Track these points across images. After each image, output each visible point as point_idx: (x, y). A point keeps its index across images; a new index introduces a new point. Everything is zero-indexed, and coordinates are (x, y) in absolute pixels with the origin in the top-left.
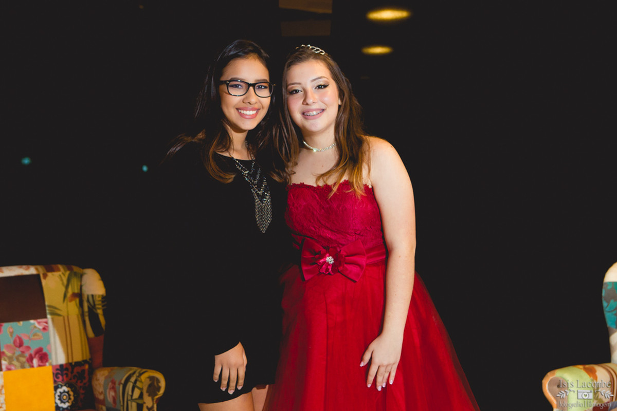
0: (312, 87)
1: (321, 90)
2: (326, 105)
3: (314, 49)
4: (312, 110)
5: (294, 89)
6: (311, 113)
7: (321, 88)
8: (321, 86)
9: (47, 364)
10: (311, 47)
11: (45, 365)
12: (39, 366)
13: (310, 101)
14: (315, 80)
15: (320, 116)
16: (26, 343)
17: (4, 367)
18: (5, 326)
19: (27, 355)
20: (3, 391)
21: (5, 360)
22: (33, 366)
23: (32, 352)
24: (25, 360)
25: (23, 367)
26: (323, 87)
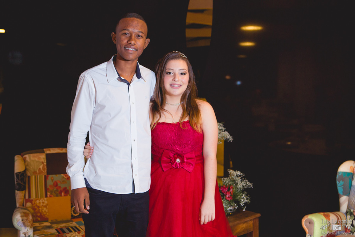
0: (179, 73)
1: (182, 75)
2: (183, 83)
3: (182, 54)
4: (176, 84)
5: (169, 71)
7: (182, 74)
8: (183, 73)
9: (68, 195)
10: (181, 53)
12: (64, 196)
13: (177, 80)
14: (181, 70)
15: (179, 88)
16: (59, 184)
17: (48, 196)
18: (50, 177)
19: (59, 190)
20: (47, 207)
21: (49, 192)
22: (61, 196)
23: (62, 189)
24: (58, 193)
25: (57, 196)
26: (183, 74)
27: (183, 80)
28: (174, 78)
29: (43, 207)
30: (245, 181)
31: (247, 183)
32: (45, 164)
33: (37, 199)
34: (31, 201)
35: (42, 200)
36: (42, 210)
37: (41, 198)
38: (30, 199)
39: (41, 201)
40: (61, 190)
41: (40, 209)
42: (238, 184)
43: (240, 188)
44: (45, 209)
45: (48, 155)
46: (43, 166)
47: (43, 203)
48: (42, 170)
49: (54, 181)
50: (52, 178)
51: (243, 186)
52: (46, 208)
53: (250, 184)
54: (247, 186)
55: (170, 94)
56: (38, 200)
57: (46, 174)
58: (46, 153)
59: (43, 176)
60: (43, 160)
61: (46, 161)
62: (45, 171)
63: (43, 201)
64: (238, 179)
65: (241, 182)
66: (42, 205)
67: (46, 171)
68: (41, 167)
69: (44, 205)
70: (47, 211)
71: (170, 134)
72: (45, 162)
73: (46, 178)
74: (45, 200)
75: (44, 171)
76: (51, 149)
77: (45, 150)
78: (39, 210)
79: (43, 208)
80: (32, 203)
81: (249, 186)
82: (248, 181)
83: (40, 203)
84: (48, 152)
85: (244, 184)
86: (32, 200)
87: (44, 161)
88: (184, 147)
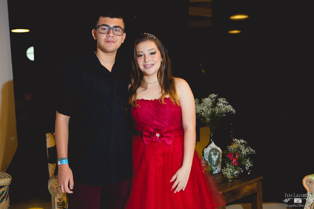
30: (248, 148)
31: (251, 150)
42: (243, 151)
43: (244, 154)
51: (247, 153)
53: (253, 151)
54: (250, 152)
64: (242, 146)
65: (245, 149)
81: (252, 152)
82: (250, 148)
85: (248, 150)
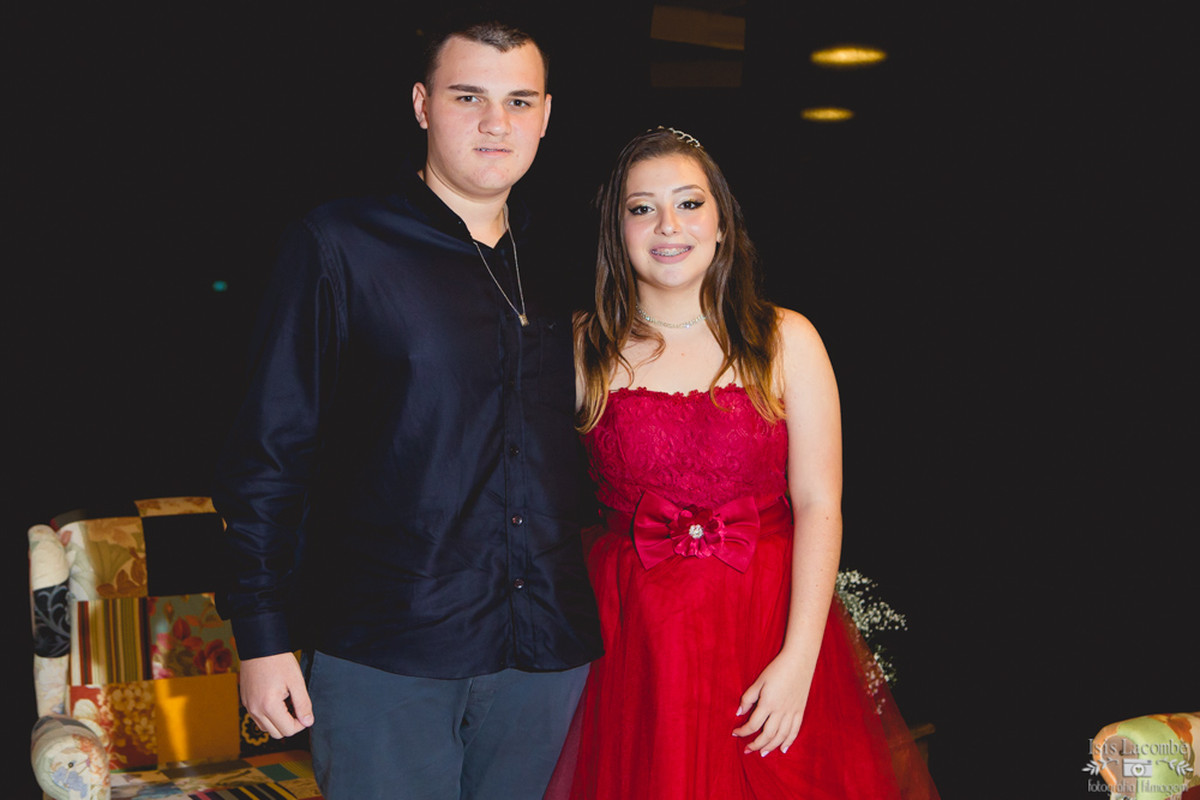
0: (674, 205)
2: (697, 238)
3: (681, 135)
5: (638, 204)
6: (667, 250)
7: (689, 207)
8: (690, 202)
9: (229, 669)
11: (225, 672)
12: (215, 672)
13: (668, 229)
14: (679, 191)
15: (684, 258)
16: (195, 631)
17: (156, 672)
18: (161, 602)
19: (195, 653)
20: (153, 715)
21: (158, 660)
22: (203, 672)
23: (204, 647)
24: (190, 660)
25: (187, 673)
26: (693, 205)
27: (695, 228)
28: (660, 225)
29: (136, 713)
32: (142, 555)
33: (114, 685)
34: (92, 695)
35: (133, 691)
36: (133, 725)
37: (127, 684)
38: (89, 686)
39: (128, 693)
40: (201, 653)
41: (128, 722)
44: (144, 721)
45: (149, 524)
46: (135, 563)
47: (137, 700)
48: (131, 579)
49: (175, 619)
50: (169, 609)
52: (150, 718)
55: (655, 284)
56: (117, 688)
57: (145, 593)
58: (142, 515)
59: (136, 601)
60: (133, 543)
61: (143, 547)
62: (140, 582)
63: (138, 692)
66: (135, 709)
67: (145, 582)
68: (127, 567)
69: (142, 706)
70: (151, 728)
71: (663, 434)
72: (141, 551)
73: (145, 609)
74: (142, 689)
75: (137, 584)
76: (162, 501)
77: (138, 503)
78: (124, 725)
79: (137, 720)
80: (95, 701)
83: (124, 700)
84: (152, 512)
86: (96, 691)
87: (139, 545)
88: (718, 481)
